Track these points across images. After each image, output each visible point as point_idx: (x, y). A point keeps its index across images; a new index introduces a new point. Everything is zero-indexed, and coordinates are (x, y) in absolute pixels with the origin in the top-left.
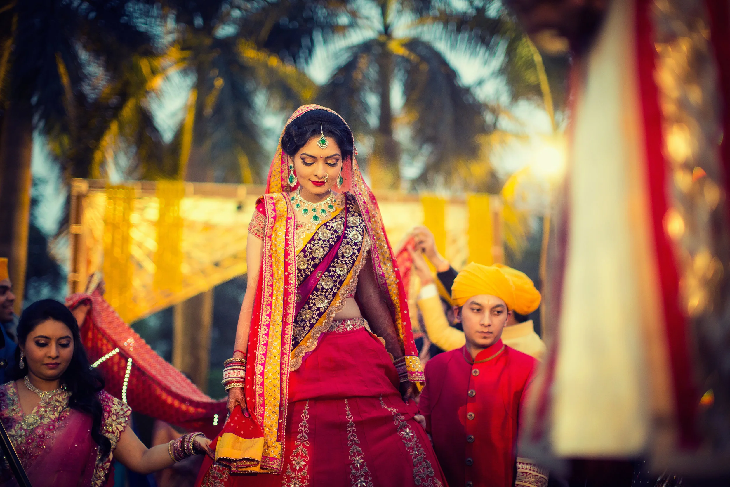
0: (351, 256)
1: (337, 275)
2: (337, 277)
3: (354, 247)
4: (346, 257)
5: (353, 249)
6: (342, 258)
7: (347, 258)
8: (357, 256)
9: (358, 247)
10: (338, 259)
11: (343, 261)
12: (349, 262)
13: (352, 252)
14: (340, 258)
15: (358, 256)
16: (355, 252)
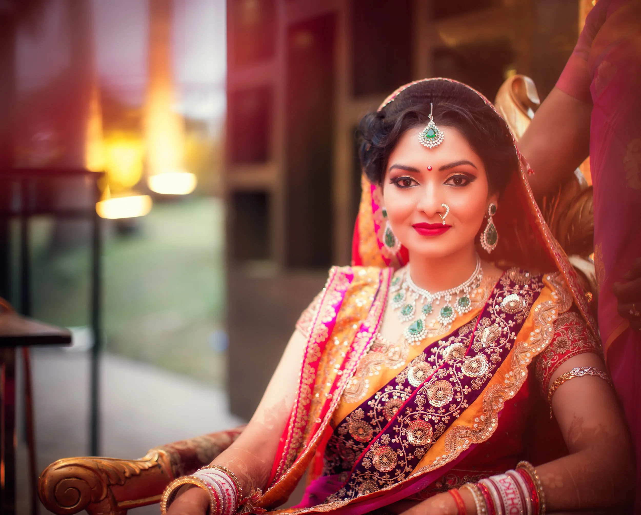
0: (447, 408)
1: (407, 446)
2: (406, 449)
3: (458, 388)
4: (434, 408)
5: (455, 392)
6: (423, 408)
7: (437, 409)
8: (462, 410)
9: (470, 390)
10: (414, 410)
11: (424, 416)
12: (440, 421)
13: (451, 400)
14: (420, 408)
15: (465, 408)
16: (459, 400)
